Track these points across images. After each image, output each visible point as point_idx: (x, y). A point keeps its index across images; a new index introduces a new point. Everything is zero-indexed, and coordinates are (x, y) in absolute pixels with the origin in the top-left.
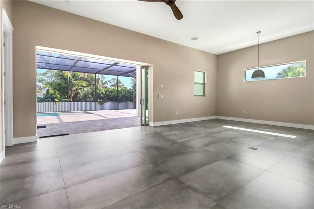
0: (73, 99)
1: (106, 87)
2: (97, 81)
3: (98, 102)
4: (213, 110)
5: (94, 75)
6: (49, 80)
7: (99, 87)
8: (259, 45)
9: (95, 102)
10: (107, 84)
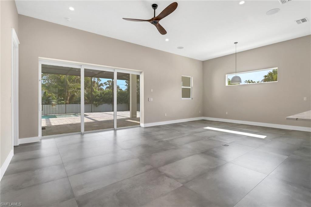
0: (69, 101)
1: (102, 89)
2: (93, 84)
3: (93, 104)
4: (200, 112)
5: (90, 78)
6: (46, 82)
7: (94, 90)
8: (236, 53)
9: (91, 104)
10: (103, 86)
